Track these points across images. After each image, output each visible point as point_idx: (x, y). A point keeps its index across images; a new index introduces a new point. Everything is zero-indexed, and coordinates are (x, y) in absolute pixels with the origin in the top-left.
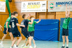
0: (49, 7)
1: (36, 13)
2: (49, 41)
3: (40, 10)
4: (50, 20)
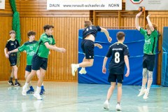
1: (91, 12)
2: (133, 84)
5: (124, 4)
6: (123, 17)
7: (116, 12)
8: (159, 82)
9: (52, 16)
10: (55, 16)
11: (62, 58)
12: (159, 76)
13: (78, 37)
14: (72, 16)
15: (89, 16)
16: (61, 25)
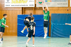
0: (38, 2)
1: (23, 8)
2: (39, 36)
3: (27, 5)
4: (40, 15)
5: (35, 5)
6: (35, 10)
7: (32, 8)
8: (50, 35)
9: (7, 10)
10: (8, 10)
11: (11, 26)
12: (50, 33)
13: (17, 18)
14: (15, 10)
15: (21, 10)
16: (10, 13)
